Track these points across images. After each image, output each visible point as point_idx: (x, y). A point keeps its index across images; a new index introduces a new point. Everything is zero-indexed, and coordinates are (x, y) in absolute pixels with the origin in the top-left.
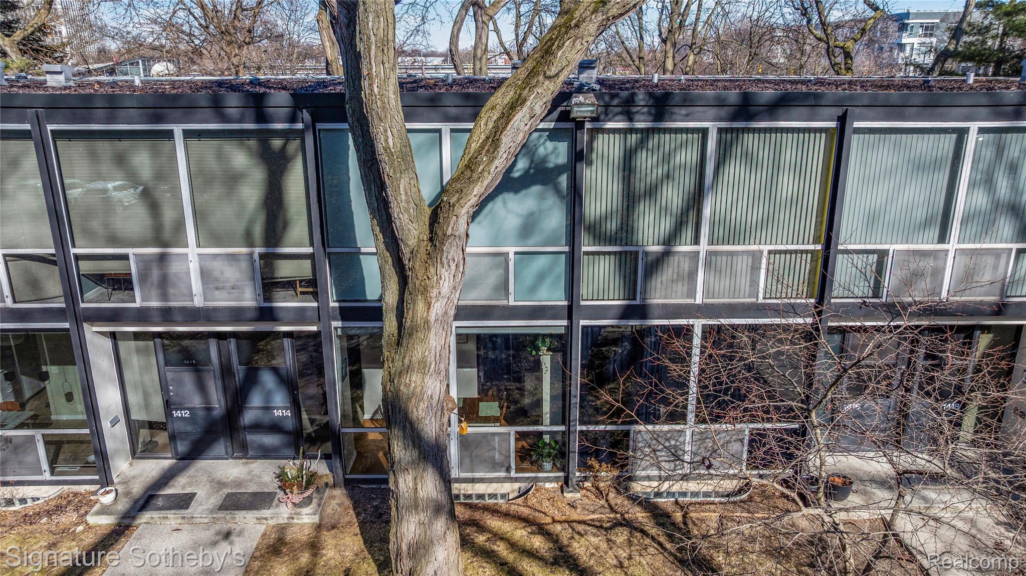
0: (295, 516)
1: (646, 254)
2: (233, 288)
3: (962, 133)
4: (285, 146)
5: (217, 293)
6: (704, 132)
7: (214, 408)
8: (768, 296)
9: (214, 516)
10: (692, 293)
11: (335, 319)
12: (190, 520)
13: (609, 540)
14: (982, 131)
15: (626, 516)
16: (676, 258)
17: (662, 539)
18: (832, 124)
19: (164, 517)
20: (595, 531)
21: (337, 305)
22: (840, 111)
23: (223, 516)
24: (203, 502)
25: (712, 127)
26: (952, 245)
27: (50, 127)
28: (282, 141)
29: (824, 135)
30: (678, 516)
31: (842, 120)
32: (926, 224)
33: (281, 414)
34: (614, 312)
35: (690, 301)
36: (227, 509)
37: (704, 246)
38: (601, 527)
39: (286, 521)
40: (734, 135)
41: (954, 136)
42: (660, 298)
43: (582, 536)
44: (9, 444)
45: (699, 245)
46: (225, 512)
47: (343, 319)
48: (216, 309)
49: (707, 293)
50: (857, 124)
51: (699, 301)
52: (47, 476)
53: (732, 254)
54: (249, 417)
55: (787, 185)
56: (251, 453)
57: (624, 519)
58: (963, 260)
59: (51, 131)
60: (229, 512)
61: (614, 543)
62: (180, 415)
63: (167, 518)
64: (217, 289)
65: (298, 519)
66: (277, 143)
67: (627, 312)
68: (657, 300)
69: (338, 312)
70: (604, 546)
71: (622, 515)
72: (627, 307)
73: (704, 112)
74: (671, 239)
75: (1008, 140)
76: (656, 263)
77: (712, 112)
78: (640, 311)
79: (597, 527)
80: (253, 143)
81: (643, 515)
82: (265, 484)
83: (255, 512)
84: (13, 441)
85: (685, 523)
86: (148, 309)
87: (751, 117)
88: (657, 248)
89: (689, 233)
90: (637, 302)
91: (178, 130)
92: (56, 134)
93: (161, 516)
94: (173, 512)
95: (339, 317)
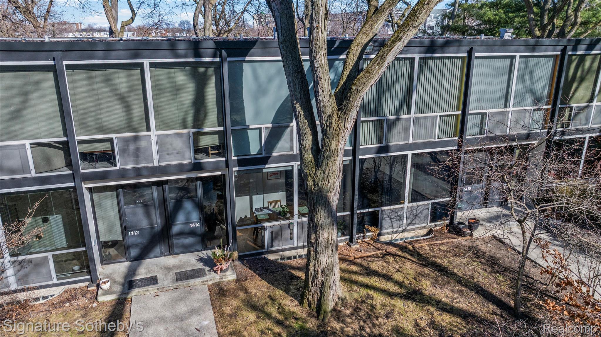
0: (223, 277)
1: (388, 120)
2: (178, 153)
3: (513, 58)
4: (206, 71)
5: (167, 157)
6: (413, 59)
7: (154, 227)
8: (440, 138)
9: (177, 284)
10: (407, 138)
11: (235, 166)
12: (163, 289)
13: (386, 262)
14: (521, 57)
15: (387, 251)
16: (402, 122)
17: (409, 257)
18: (465, 55)
19: (146, 291)
20: (377, 259)
21: (236, 158)
22: (468, 48)
23: (182, 284)
24: (165, 279)
25: (417, 56)
26: (511, 109)
27: (65, 63)
28: (204, 69)
29: (460, 60)
30: (410, 247)
31: (470, 52)
32: (499, 100)
33: (194, 226)
34: (374, 151)
35: (406, 142)
36: (181, 280)
37: (413, 115)
38: (379, 257)
39: (218, 281)
40: (424, 61)
41: (510, 59)
42: (394, 142)
43: (372, 262)
44: (30, 264)
45: (410, 114)
46: (182, 281)
47: (239, 166)
48: (166, 167)
49: (414, 137)
50: (477, 55)
51: (410, 142)
52: (55, 281)
53: (425, 118)
54: (176, 229)
55: (446, 83)
56: (176, 250)
57: (387, 252)
58: (514, 115)
59: (66, 65)
60: (184, 281)
61: (389, 262)
62: (133, 234)
63: (148, 290)
64: (168, 154)
65: (225, 278)
66: (202, 69)
67: (380, 150)
68: (393, 143)
69: (236, 162)
70: (385, 264)
71: (386, 250)
72: (380, 147)
73: (414, 49)
74: (398, 112)
75: (529, 61)
76: (392, 124)
77: (417, 49)
78: (385, 149)
79: (377, 257)
80: (188, 69)
81: (395, 249)
82: (193, 265)
83: (199, 278)
84: (33, 262)
85: (415, 250)
86: (126, 170)
87: (433, 52)
88: (393, 117)
89: (405, 109)
90: (384, 145)
91: (146, 62)
92: (69, 67)
93: (145, 290)
94: (150, 286)
95: (237, 165)
